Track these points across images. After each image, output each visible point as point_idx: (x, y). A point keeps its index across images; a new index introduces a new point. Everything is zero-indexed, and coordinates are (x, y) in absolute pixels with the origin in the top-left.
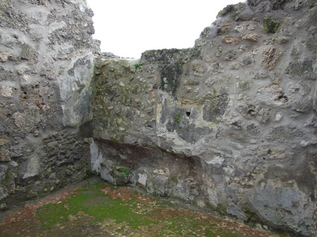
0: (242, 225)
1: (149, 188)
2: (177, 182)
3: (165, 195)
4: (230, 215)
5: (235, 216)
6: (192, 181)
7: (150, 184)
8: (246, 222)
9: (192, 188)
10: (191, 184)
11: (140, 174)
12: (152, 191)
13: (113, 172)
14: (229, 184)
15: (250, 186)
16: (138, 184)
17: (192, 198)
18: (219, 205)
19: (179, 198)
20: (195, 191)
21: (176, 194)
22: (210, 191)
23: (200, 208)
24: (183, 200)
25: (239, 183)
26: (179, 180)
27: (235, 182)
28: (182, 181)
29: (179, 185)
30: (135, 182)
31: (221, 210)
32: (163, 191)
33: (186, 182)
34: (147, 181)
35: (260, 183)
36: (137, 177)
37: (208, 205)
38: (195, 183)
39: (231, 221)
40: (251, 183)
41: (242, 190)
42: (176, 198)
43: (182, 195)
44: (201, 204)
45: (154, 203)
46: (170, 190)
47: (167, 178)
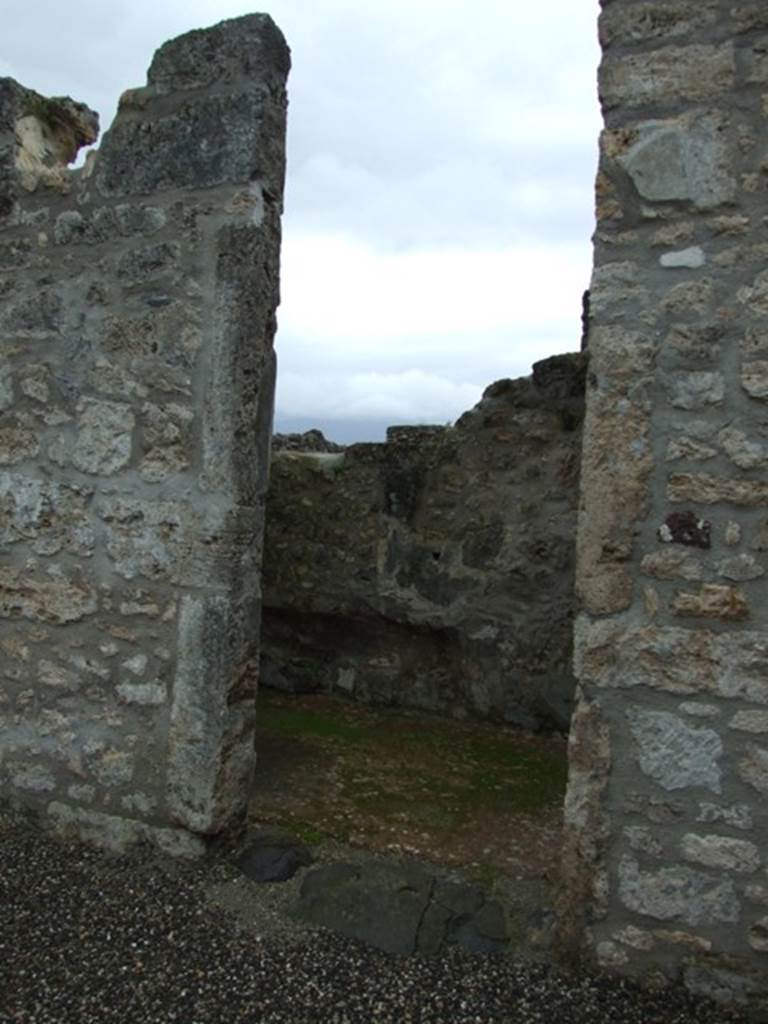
0: (530, 736)
1: (361, 693)
2: (415, 678)
3: (394, 703)
4: (512, 724)
5: (519, 725)
6: (442, 675)
7: (364, 685)
8: (536, 732)
9: (443, 686)
10: (442, 679)
11: (341, 670)
12: (368, 697)
13: (285, 668)
14: (509, 669)
15: (541, 672)
16: (337, 688)
17: (443, 705)
18: (492, 708)
19: (420, 708)
20: (449, 692)
21: (412, 700)
22: (475, 688)
23: (457, 719)
24: (427, 711)
25: (524, 667)
26: (419, 675)
27: (518, 666)
28: (424, 676)
29: (418, 684)
30: (331, 687)
31: (495, 718)
32: (389, 697)
33: (431, 676)
34: (355, 682)
35: (556, 664)
36: (336, 676)
37: (473, 712)
38: (448, 677)
39: (513, 732)
40: (543, 666)
41: (529, 679)
42: (413, 707)
43: (425, 701)
44: (460, 712)
45: (376, 715)
46: (402, 694)
47: (396, 672)
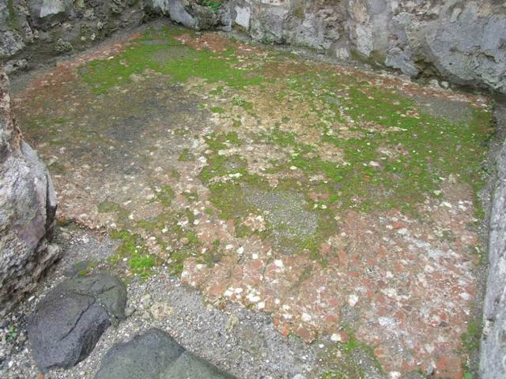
0: (407, 82)
1: (255, 31)
2: (303, 18)
3: (283, 42)
4: (391, 69)
5: (397, 70)
6: (329, 15)
7: (257, 25)
8: (414, 78)
9: (329, 27)
10: (327, 19)
11: (238, 9)
12: (260, 36)
13: (190, 7)
14: (397, 13)
15: (432, 17)
16: (235, 26)
17: (327, 45)
18: (373, 52)
19: (306, 47)
20: (334, 33)
21: (300, 40)
22: (359, 31)
23: (339, 60)
24: (313, 50)
25: (414, 11)
26: (307, 15)
27: (407, 9)
28: (312, 16)
29: (306, 24)
30: (230, 24)
31: (375, 61)
32: (279, 35)
33: (319, 16)
34: (250, 20)
35: (451, 9)
36: (234, 14)
37: (354, 54)
38: (334, 18)
39: (391, 77)
40: (435, 11)
41: (417, 24)
42: (300, 46)
43: (311, 41)
44: (343, 53)
45: (265, 54)
46: (291, 33)
47: (286, 12)
